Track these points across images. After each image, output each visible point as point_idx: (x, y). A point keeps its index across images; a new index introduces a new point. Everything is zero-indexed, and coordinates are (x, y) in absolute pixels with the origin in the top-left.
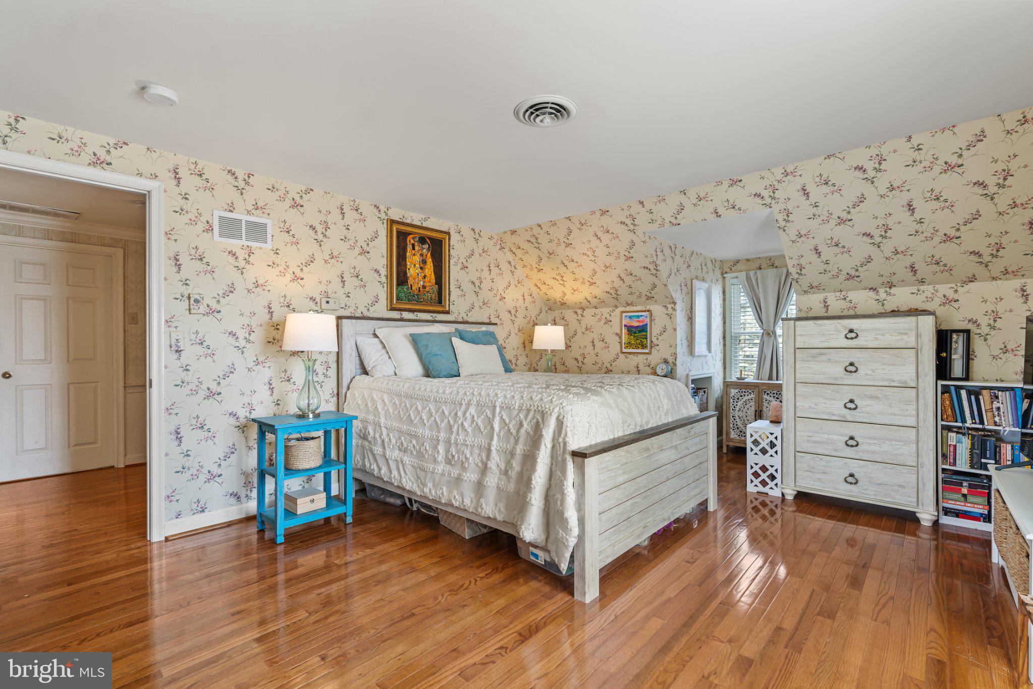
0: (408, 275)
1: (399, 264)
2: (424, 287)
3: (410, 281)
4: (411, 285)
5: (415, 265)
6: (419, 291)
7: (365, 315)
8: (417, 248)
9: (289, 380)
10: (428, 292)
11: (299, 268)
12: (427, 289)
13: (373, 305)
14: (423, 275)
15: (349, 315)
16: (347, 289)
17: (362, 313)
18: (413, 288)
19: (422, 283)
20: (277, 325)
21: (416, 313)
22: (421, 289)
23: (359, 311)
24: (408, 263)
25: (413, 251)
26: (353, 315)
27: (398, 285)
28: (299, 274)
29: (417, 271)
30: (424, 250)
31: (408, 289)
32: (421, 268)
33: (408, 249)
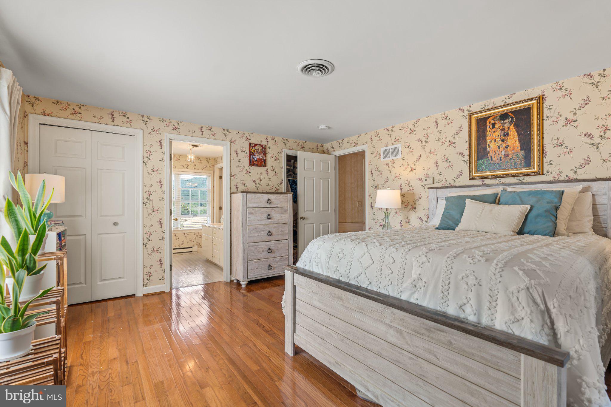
0: (488, 149)
1: (478, 144)
2: (506, 156)
3: (490, 154)
4: (491, 157)
5: (495, 140)
6: (501, 160)
7: (452, 185)
8: (497, 126)
9: (409, 223)
10: (511, 159)
11: (414, 164)
12: (510, 156)
13: (458, 177)
14: (504, 145)
15: (441, 186)
16: (440, 170)
17: (450, 184)
18: (493, 159)
19: (503, 153)
20: (404, 195)
21: (498, 179)
22: (502, 158)
23: (448, 183)
24: (488, 140)
25: (493, 130)
26: (444, 186)
27: (478, 159)
28: (413, 167)
29: (497, 144)
30: (506, 125)
31: (488, 161)
32: (502, 141)
33: (488, 130)
